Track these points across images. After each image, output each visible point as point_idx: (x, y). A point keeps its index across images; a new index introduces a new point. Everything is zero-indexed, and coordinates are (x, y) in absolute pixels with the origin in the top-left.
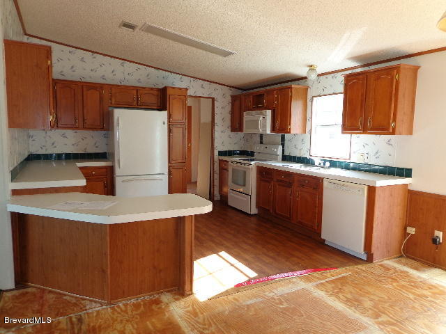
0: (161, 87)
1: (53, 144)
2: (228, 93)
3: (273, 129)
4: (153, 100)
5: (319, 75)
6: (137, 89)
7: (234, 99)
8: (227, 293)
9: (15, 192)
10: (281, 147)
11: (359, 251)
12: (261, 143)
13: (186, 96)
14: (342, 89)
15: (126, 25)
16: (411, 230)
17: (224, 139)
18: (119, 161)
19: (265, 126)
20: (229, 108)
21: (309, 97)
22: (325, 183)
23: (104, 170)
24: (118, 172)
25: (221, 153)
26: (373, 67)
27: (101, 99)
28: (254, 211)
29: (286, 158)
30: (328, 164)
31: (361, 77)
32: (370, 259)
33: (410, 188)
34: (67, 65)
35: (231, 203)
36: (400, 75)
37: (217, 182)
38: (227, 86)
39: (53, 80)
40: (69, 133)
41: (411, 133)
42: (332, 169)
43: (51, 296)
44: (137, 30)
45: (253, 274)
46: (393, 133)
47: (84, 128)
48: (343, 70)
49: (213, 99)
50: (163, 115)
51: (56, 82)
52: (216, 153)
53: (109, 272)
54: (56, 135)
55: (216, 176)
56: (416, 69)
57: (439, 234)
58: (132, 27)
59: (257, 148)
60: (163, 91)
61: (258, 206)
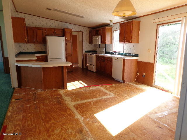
0: (63, 28)
1: (27, 48)
2: (88, 30)
3: (101, 42)
4: (61, 33)
5: (114, 24)
6: (55, 29)
7: (90, 32)
8: (77, 89)
9: (17, 61)
10: (104, 49)
11: (121, 80)
12: (99, 47)
13: (72, 31)
14: (119, 28)
15: (48, 9)
16: (138, 74)
17: (87, 47)
18: (49, 54)
19: (99, 42)
20: (88, 35)
21: (113, 31)
22: (113, 59)
23: (44, 57)
24: (49, 57)
25: (86, 52)
26: (129, 21)
27: (42, 33)
28: (95, 71)
29: (106, 53)
30: (117, 54)
31: (123, 24)
32: (124, 82)
33: (138, 60)
34: (31, 21)
35: (88, 69)
36: (133, 24)
37: (84, 62)
38: (88, 27)
39: (26, 27)
40: (32, 45)
41: (138, 42)
42: (118, 55)
43: (28, 89)
44: (52, 10)
45: (86, 85)
46: (131, 43)
47: (37, 43)
48: (119, 22)
49: (82, 32)
50: (63, 38)
51: (27, 27)
52: (84, 51)
53: (43, 82)
54: (28, 45)
55: (84, 60)
56: (139, 22)
57: (145, 74)
58: (50, 9)
59: (98, 50)
60: (63, 30)
61: (96, 69)
